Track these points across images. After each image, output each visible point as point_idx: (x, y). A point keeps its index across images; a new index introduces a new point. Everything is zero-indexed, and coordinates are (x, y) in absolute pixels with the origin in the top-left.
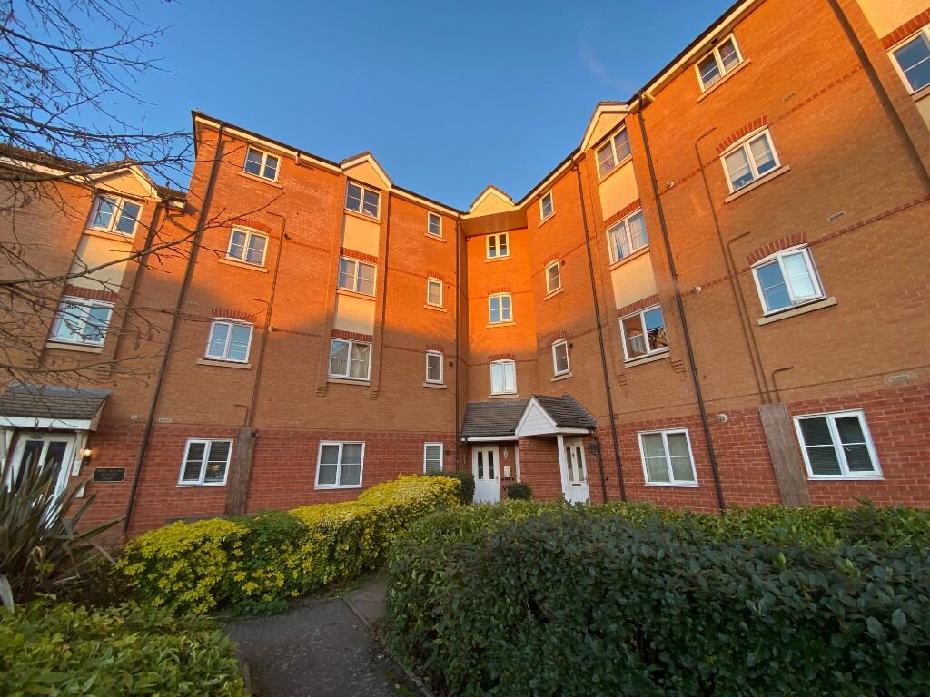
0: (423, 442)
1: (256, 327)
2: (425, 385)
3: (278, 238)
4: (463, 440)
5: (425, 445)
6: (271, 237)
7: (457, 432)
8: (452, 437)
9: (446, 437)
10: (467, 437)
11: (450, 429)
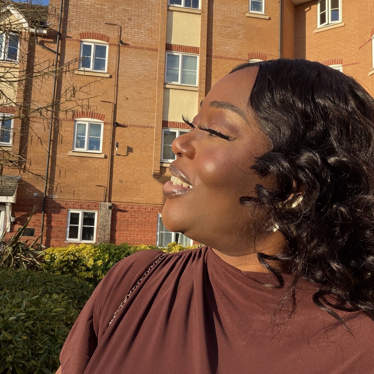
1: (105, 124)
3: (115, 45)
6: (110, 45)
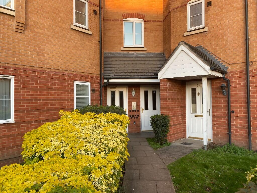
0: (73, 81)
2: (73, 27)
4: (105, 81)
5: (75, 84)
7: (101, 74)
8: (97, 78)
9: (92, 77)
10: (108, 79)
11: (95, 71)
